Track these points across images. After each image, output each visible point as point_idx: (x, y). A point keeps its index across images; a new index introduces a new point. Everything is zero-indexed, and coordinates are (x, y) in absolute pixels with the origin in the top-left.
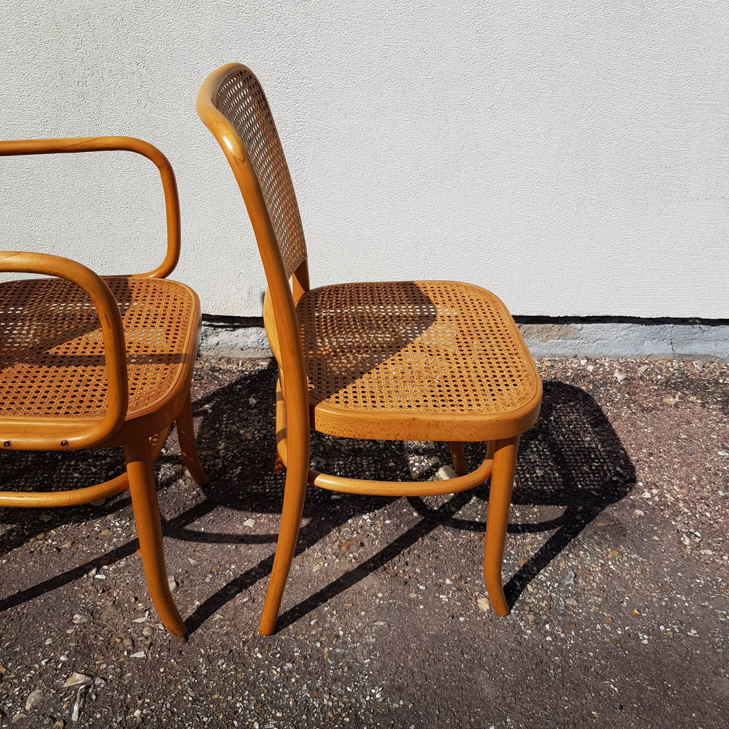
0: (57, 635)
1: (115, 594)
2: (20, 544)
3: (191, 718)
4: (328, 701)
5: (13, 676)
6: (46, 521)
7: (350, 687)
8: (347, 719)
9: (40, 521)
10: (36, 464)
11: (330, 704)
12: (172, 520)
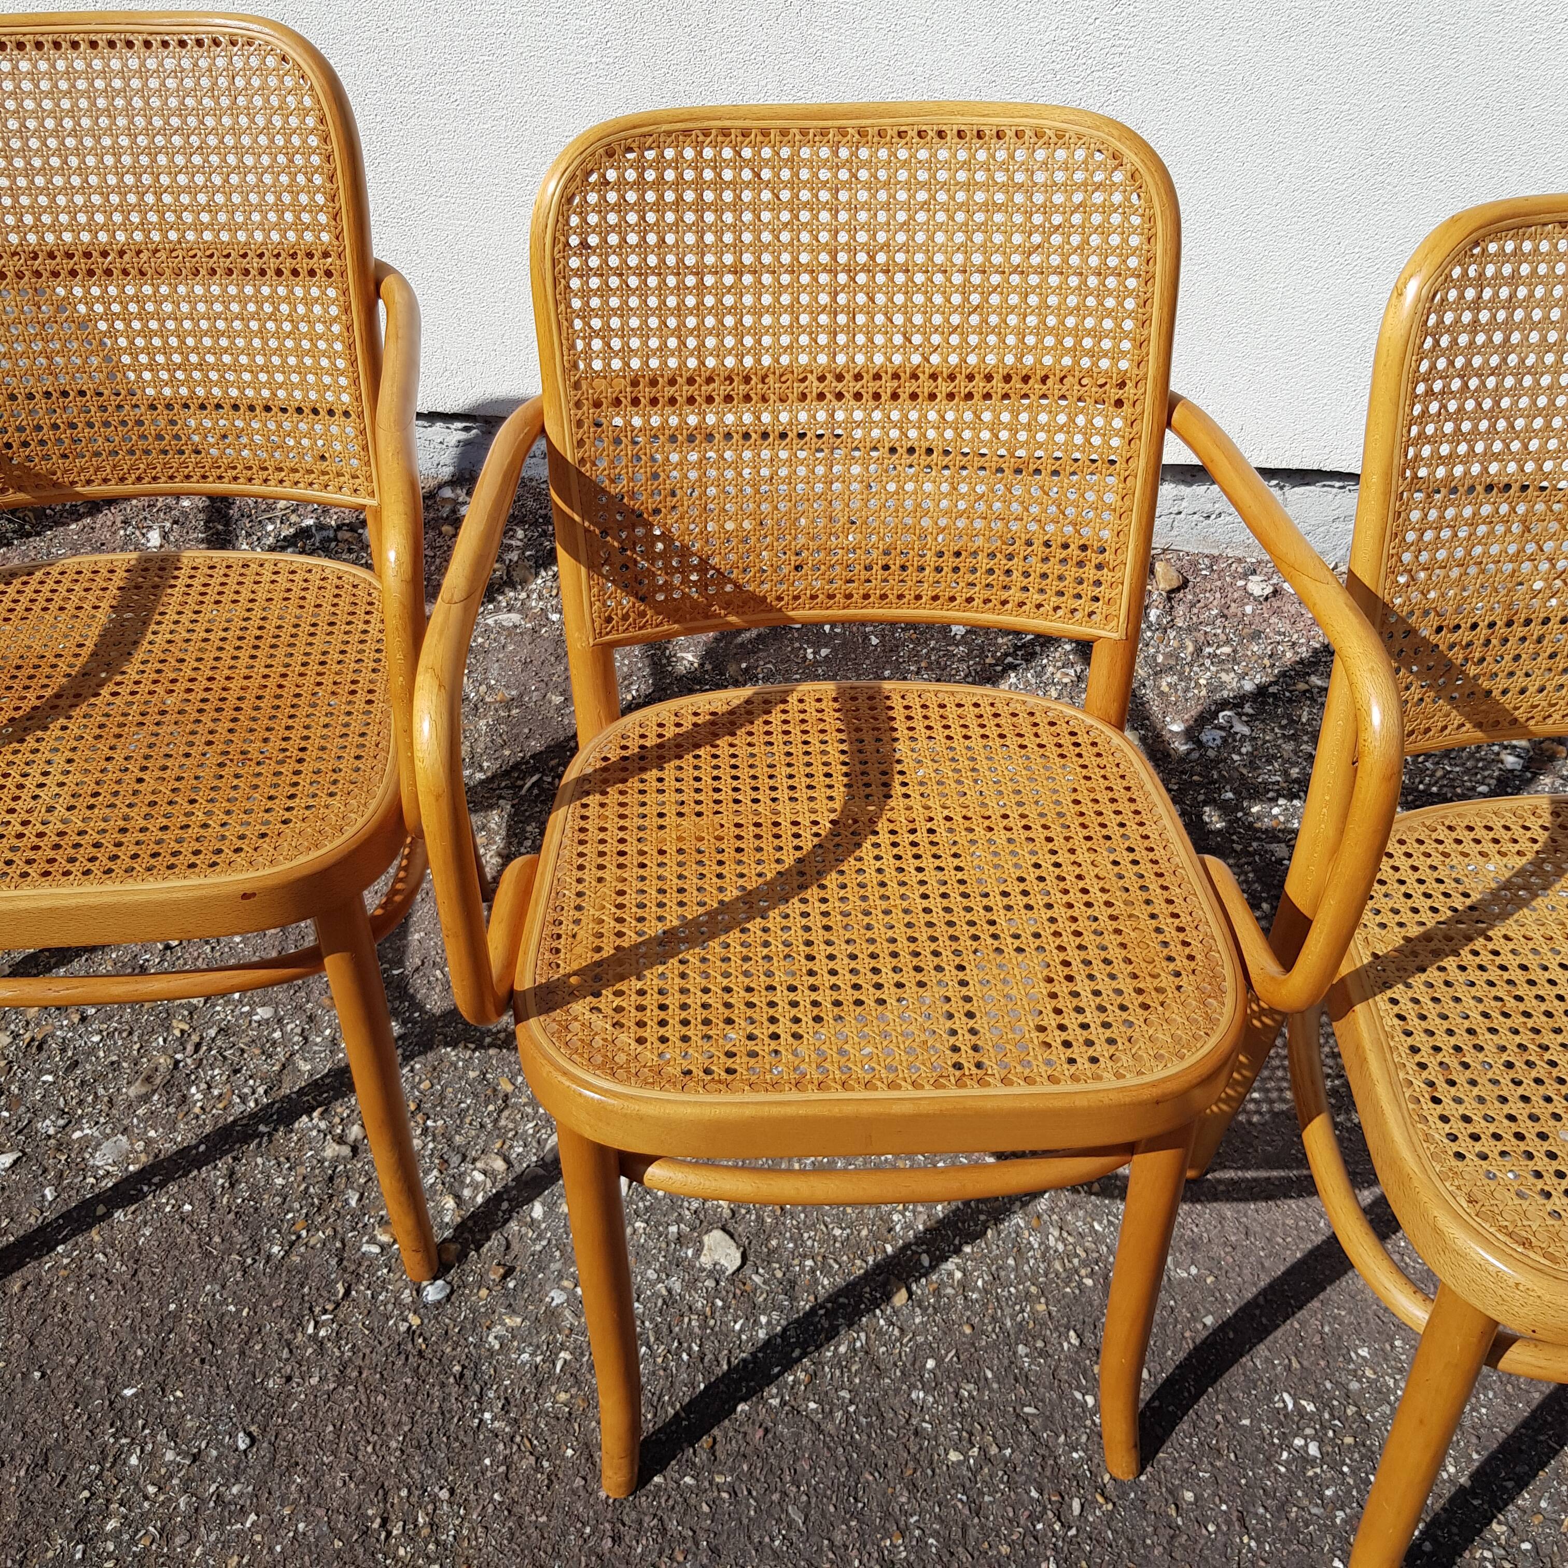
3: (814, 1225)
4: (1057, 1240)
5: (524, 1100)
7: (1100, 1223)
8: (1089, 1282)
11: (1061, 1247)
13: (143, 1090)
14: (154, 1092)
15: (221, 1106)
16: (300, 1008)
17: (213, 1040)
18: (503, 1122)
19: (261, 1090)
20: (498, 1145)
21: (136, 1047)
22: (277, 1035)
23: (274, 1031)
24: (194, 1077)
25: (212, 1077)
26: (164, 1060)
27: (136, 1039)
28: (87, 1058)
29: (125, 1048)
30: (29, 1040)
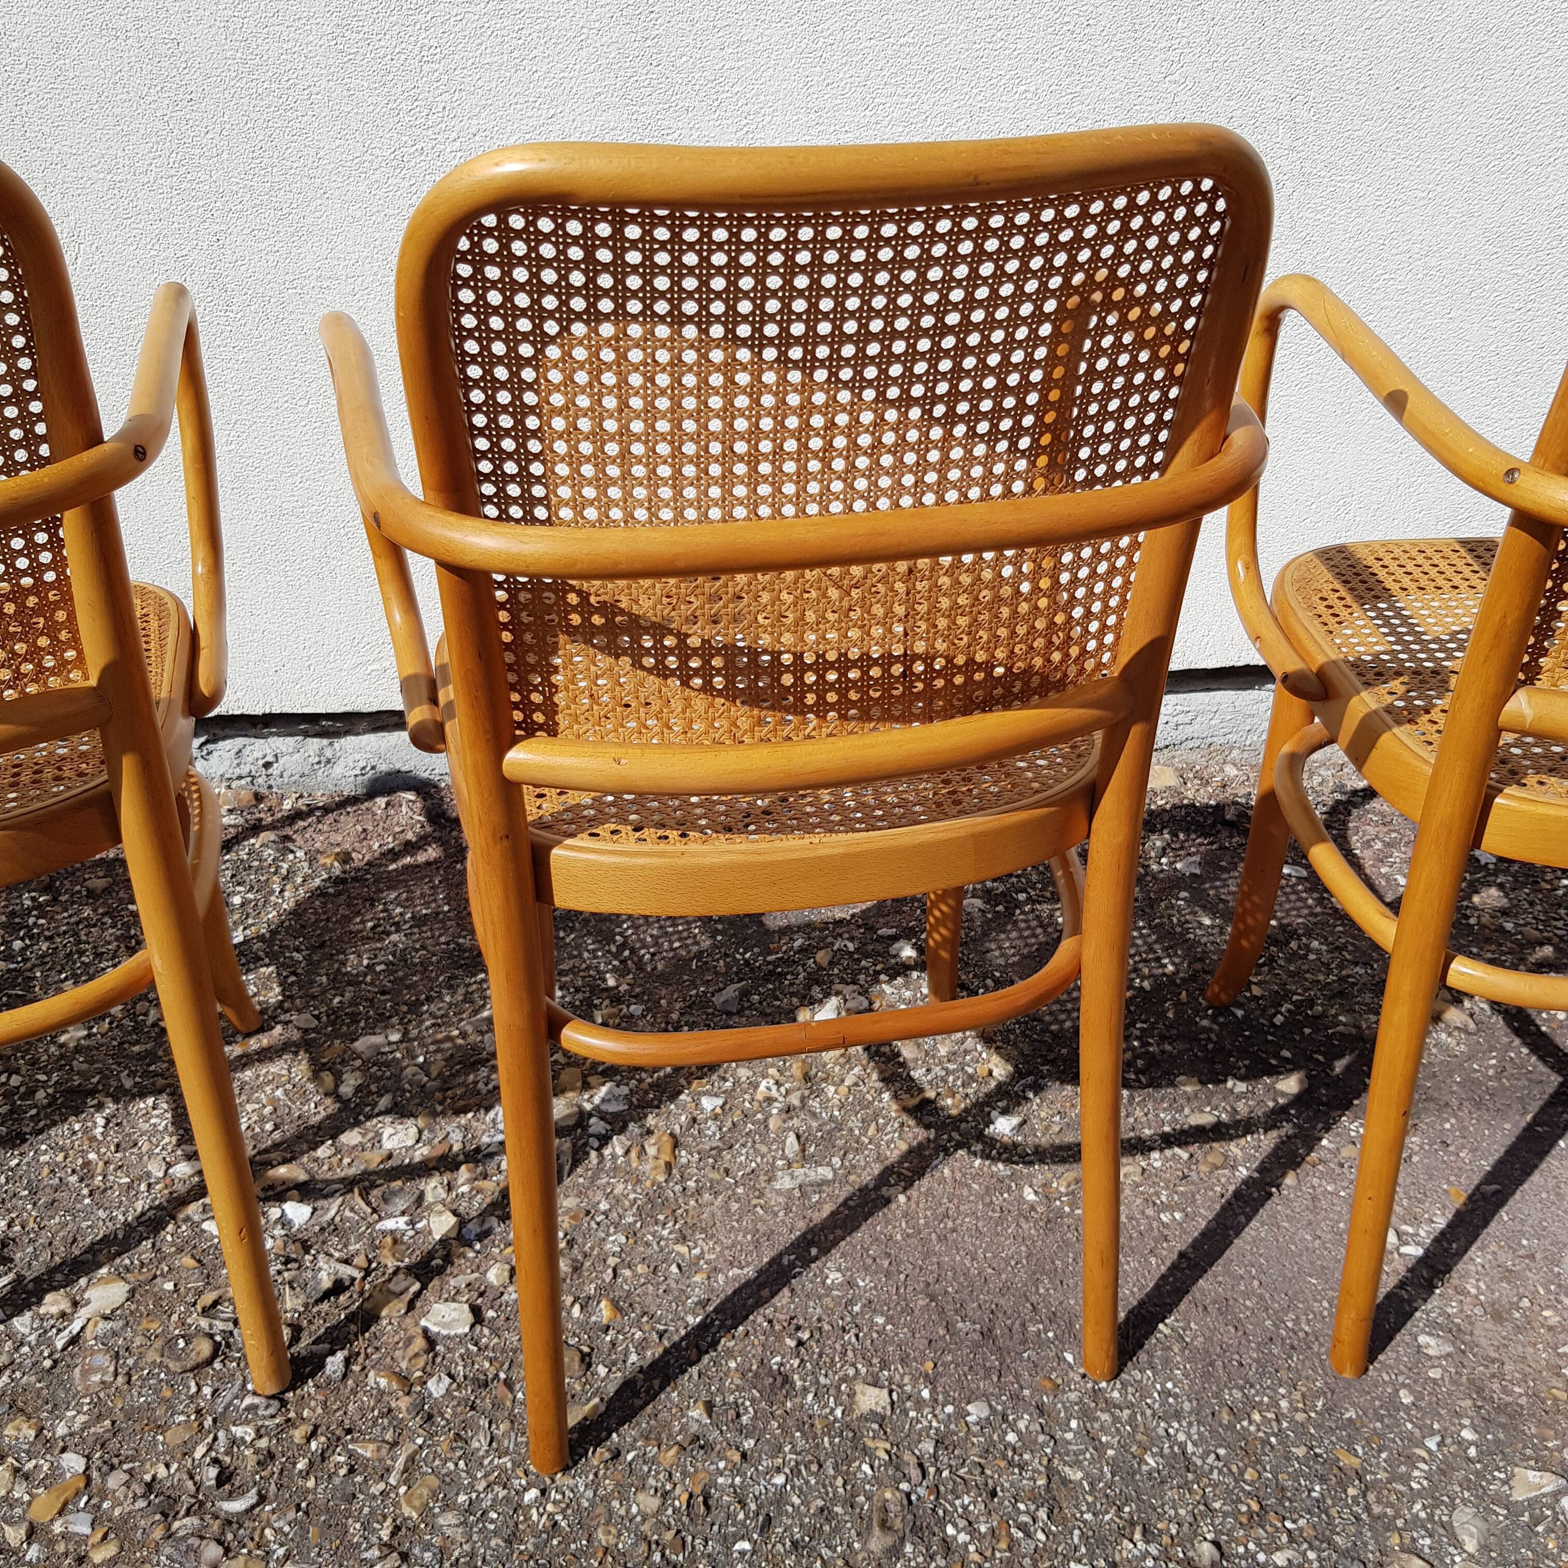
5: (1384, 1475)
13: (889, 1540)
14: (902, 1540)
15: (1003, 1545)
16: (1016, 1397)
17: (935, 1456)
18: (1377, 1509)
19: (1042, 1514)
20: (1396, 1539)
21: (839, 1482)
22: (1011, 1437)
23: (1005, 1433)
24: (941, 1512)
25: (965, 1508)
26: (888, 1495)
27: (831, 1472)
28: (779, 1508)
29: (824, 1486)
30: (685, 1497)
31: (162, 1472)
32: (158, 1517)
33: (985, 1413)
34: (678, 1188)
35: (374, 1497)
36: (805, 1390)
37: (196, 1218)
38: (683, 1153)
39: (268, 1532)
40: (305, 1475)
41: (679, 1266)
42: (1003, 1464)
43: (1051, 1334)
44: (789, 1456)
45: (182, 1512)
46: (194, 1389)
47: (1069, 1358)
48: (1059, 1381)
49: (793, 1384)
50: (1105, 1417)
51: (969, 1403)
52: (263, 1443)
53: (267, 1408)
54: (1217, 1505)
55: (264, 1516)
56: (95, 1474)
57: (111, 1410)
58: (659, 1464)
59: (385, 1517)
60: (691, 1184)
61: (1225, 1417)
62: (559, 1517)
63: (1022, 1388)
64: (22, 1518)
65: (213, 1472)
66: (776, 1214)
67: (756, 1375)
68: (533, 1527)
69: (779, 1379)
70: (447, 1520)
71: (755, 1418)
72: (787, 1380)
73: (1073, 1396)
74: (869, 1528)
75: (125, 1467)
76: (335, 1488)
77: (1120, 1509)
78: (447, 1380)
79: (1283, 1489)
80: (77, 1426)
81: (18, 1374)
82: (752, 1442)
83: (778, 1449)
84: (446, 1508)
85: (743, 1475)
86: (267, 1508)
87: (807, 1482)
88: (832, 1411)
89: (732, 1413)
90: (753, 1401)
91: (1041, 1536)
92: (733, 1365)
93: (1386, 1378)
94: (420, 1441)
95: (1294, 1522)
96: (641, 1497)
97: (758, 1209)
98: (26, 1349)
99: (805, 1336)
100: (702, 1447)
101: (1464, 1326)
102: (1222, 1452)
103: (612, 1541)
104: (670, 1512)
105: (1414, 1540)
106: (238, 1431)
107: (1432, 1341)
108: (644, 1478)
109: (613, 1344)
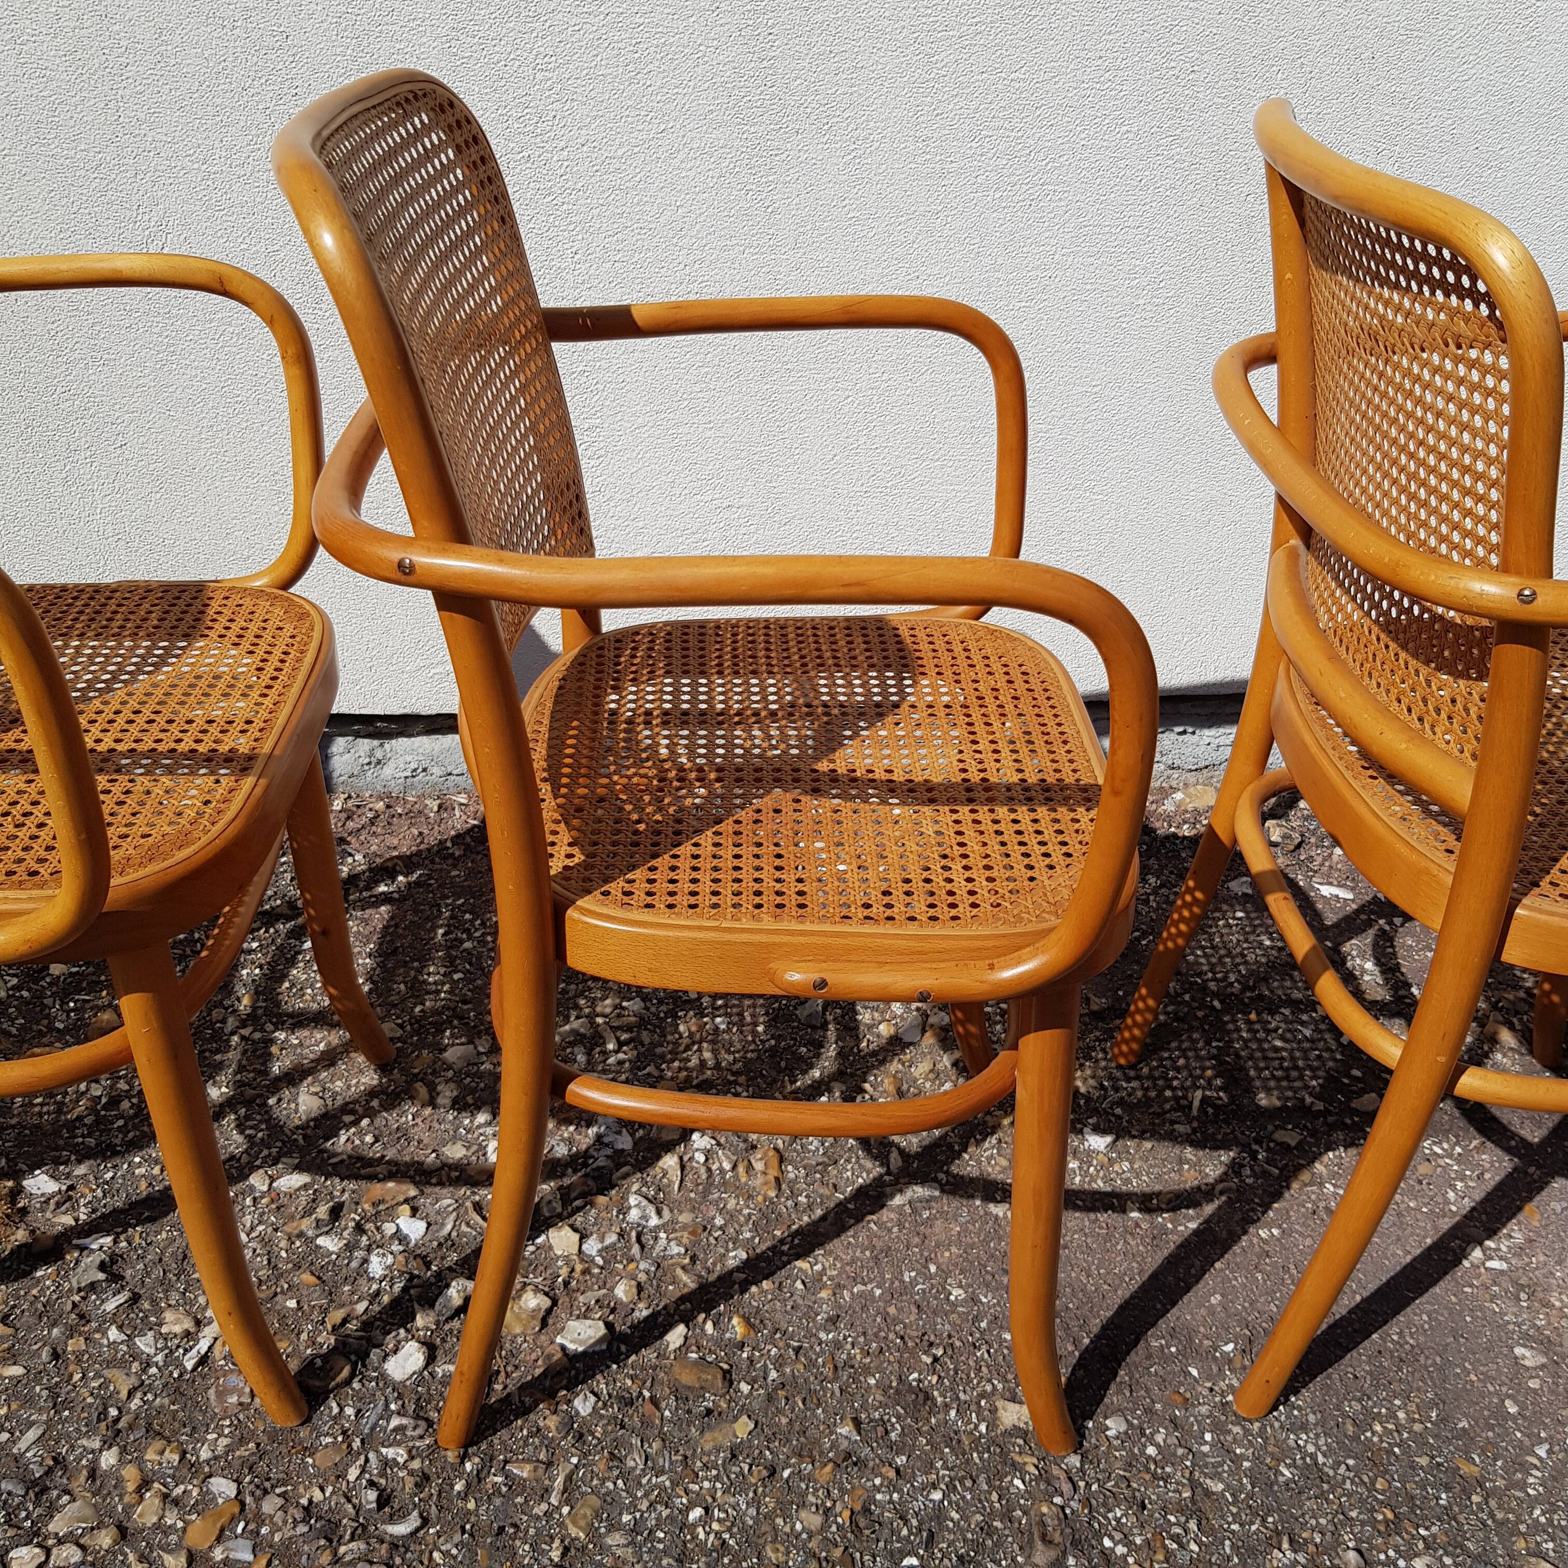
0: (1518, 1392)
1: (1558, 1304)
2: (1277, 1196)
6: (1293, 1143)
9: (1277, 1144)
10: (1177, 1019)
12: (1545, 1141)
13: (1052, 1554)
14: (1064, 1553)
15: (1160, 1557)
16: (1149, 1411)
17: (1082, 1469)
18: (1500, 1515)
19: (1193, 1525)
20: (1521, 1544)
21: (995, 1497)
22: (1151, 1451)
23: (1145, 1446)
24: (1096, 1525)
25: (1118, 1520)
26: (1045, 1510)
27: (986, 1487)
28: (940, 1524)
29: (980, 1501)
30: (847, 1514)
31: (318, 1495)
32: (322, 1542)
33: (1123, 1427)
34: (790, 1203)
35: (538, 1518)
36: (947, 1406)
37: (310, 1233)
38: (790, 1168)
39: (436, 1555)
40: (464, 1496)
41: (803, 1282)
42: (1148, 1477)
43: (1173, 1349)
44: (942, 1472)
45: (347, 1537)
46: (336, 1410)
47: (1195, 1372)
48: (1188, 1395)
49: (934, 1399)
50: (1237, 1429)
51: (1106, 1418)
52: (416, 1464)
53: (415, 1428)
54: (1354, 1514)
55: (430, 1539)
56: (249, 1499)
57: (253, 1432)
58: (815, 1481)
59: (552, 1538)
60: (802, 1199)
61: (1350, 1429)
62: (726, 1536)
63: (1153, 1402)
64: (179, 1546)
65: (372, 1495)
66: (890, 1231)
67: (898, 1392)
68: (702, 1545)
69: (921, 1396)
70: (615, 1540)
71: (903, 1434)
72: (928, 1397)
73: (1204, 1409)
74: (1031, 1542)
75: (278, 1491)
76: (496, 1509)
77: (1264, 1520)
78: (593, 1399)
79: (1412, 1498)
80: (220, 1450)
81: (150, 1397)
82: (904, 1458)
83: (929, 1467)
84: (613, 1527)
85: (900, 1491)
86: (431, 1531)
87: (963, 1498)
88: (976, 1427)
89: (880, 1430)
90: (898, 1417)
91: (1194, 1547)
92: (872, 1381)
93: (1491, 1389)
94: (575, 1460)
95: (1427, 1529)
96: (803, 1514)
97: (872, 1225)
98: (153, 1370)
99: (940, 1352)
100: (855, 1464)
101: (1554, 1337)
102: (1351, 1462)
103: (782, 1559)
104: (834, 1528)
105: (1538, 1544)
106: (389, 1452)
107: (1528, 1353)
108: (803, 1495)
109: (751, 1360)
